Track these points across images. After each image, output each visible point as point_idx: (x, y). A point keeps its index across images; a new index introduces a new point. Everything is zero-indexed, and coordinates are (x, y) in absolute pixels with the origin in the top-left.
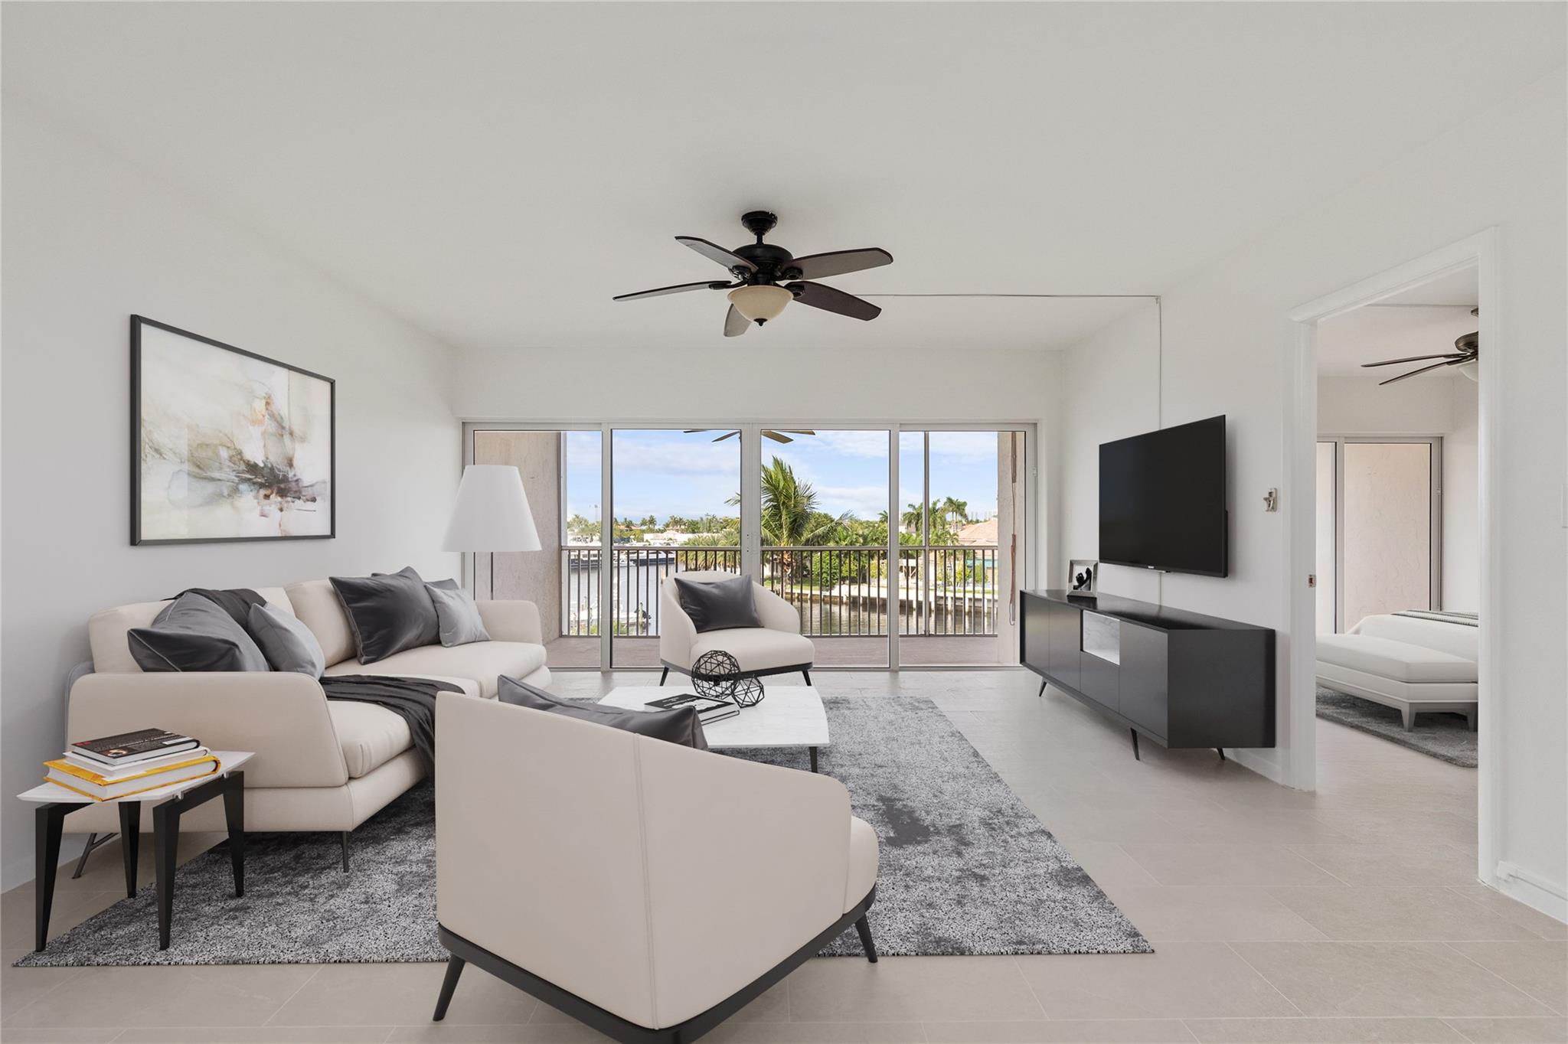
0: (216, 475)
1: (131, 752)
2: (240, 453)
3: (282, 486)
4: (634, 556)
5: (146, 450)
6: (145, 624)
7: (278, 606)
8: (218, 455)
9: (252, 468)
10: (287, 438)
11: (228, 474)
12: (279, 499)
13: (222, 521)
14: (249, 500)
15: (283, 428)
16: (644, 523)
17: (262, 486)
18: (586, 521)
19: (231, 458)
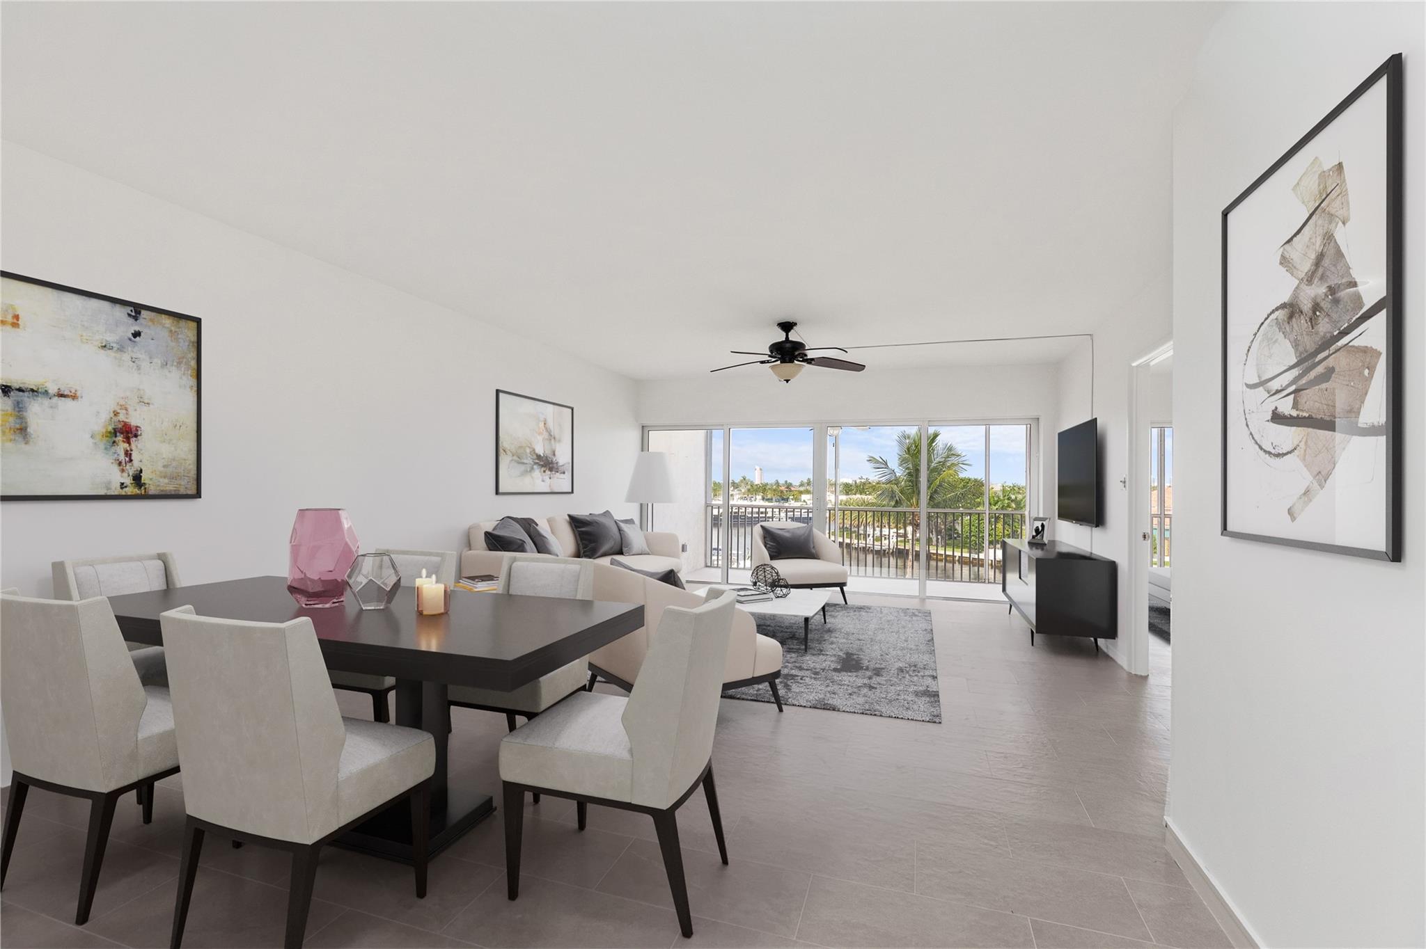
0: (525, 461)
1: (483, 581)
2: (534, 450)
3: (551, 466)
4: (790, 514)
5: (501, 451)
6: (490, 530)
7: (543, 528)
8: (525, 451)
9: (539, 457)
10: (553, 440)
11: (529, 461)
12: (549, 473)
13: (527, 484)
14: (537, 473)
15: (551, 436)
16: (802, 485)
17: (542, 466)
18: (752, 482)
19: (531, 452)
